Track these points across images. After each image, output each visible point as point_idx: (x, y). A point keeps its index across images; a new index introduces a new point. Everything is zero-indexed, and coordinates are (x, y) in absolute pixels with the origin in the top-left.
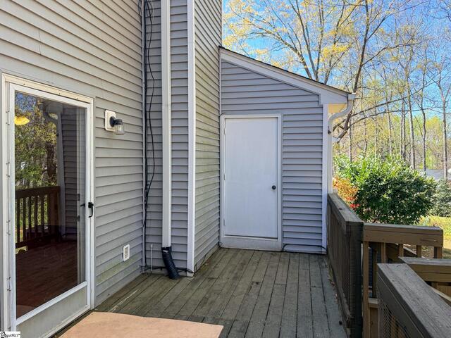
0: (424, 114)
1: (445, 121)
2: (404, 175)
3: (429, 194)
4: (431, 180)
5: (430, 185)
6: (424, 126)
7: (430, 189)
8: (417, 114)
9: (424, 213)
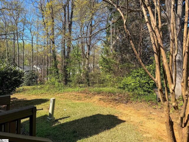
0: (24, 42)
1: (32, 46)
2: (8, 70)
3: (20, 77)
4: (21, 71)
5: (21, 73)
6: (24, 47)
7: (21, 75)
8: (20, 41)
9: (18, 86)
